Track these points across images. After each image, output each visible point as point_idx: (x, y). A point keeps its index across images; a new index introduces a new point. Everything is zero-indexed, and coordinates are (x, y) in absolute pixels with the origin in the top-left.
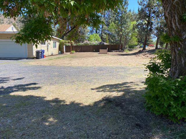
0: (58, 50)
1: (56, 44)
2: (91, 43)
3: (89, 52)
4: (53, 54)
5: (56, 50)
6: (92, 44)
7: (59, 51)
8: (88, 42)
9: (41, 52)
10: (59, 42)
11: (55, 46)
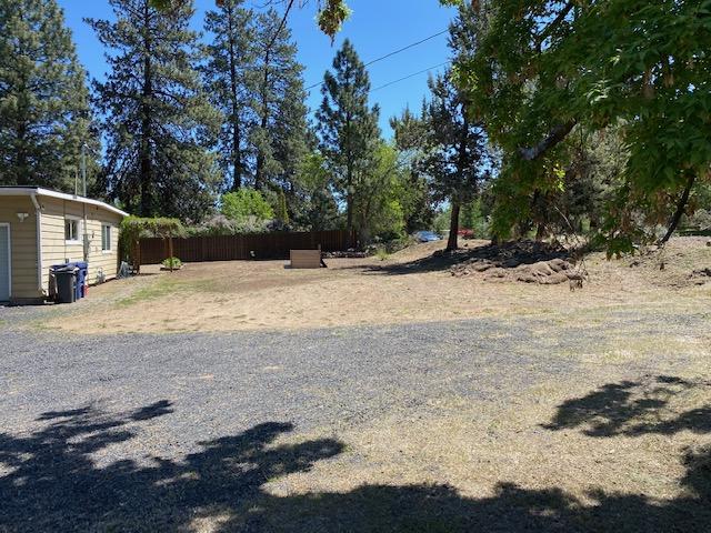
0: (116, 257)
1: (108, 232)
2: (239, 225)
3: (233, 259)
4: (107, 278)
5: (110, 257)
6: (241, 231)
7: (119, 264)
8: (227, 223)
9: (77, 274)
10: (119, 226)
11: (106, 245)
